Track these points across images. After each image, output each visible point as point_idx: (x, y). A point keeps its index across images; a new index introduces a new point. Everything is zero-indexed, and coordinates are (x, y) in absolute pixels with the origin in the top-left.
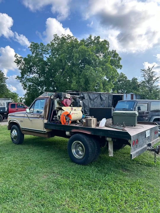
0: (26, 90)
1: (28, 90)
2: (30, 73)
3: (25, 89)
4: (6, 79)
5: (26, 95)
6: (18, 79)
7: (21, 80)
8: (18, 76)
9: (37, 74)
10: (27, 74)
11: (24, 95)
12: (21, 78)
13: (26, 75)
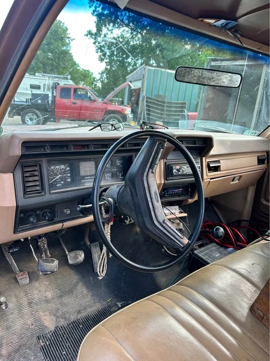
0: (104, 62)
1: (108, 62)
2: (114, 25)
3: (102, 60)
4: (72, 40)
5: (103, 73)
6: (89, 36)
7: (95, 39)
8: (90, 31)
9: (127, 29)
10: (108, 26)
11: (100, 72)
12: (96, 34)
13: (106, 29)
